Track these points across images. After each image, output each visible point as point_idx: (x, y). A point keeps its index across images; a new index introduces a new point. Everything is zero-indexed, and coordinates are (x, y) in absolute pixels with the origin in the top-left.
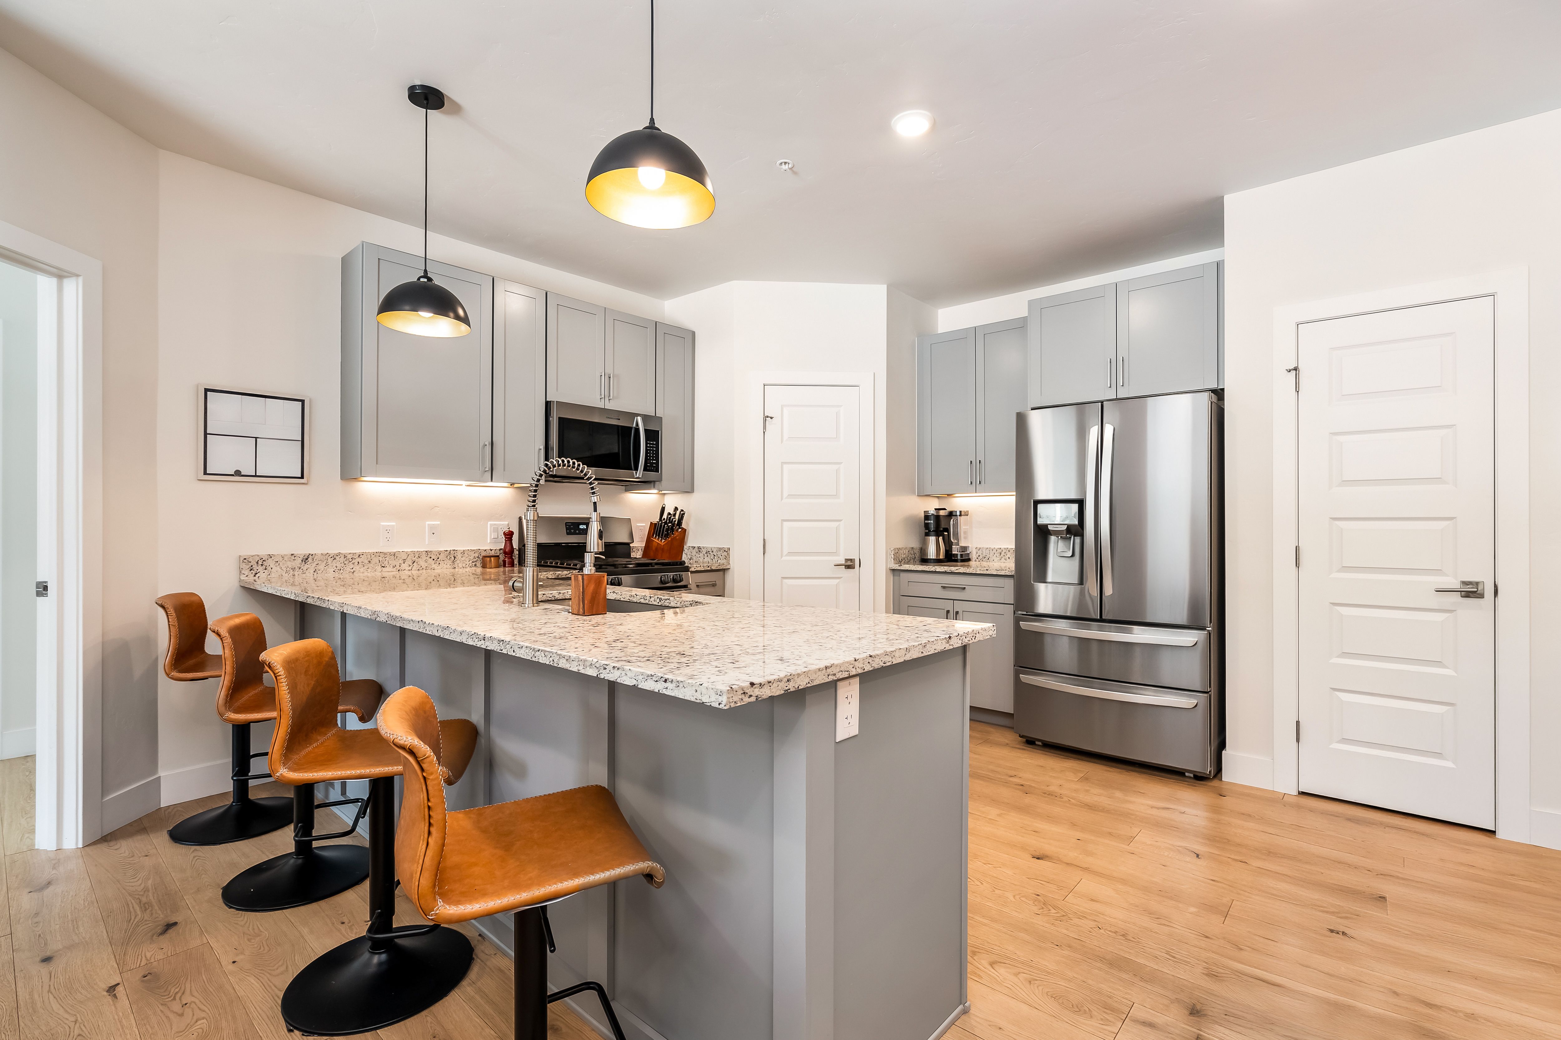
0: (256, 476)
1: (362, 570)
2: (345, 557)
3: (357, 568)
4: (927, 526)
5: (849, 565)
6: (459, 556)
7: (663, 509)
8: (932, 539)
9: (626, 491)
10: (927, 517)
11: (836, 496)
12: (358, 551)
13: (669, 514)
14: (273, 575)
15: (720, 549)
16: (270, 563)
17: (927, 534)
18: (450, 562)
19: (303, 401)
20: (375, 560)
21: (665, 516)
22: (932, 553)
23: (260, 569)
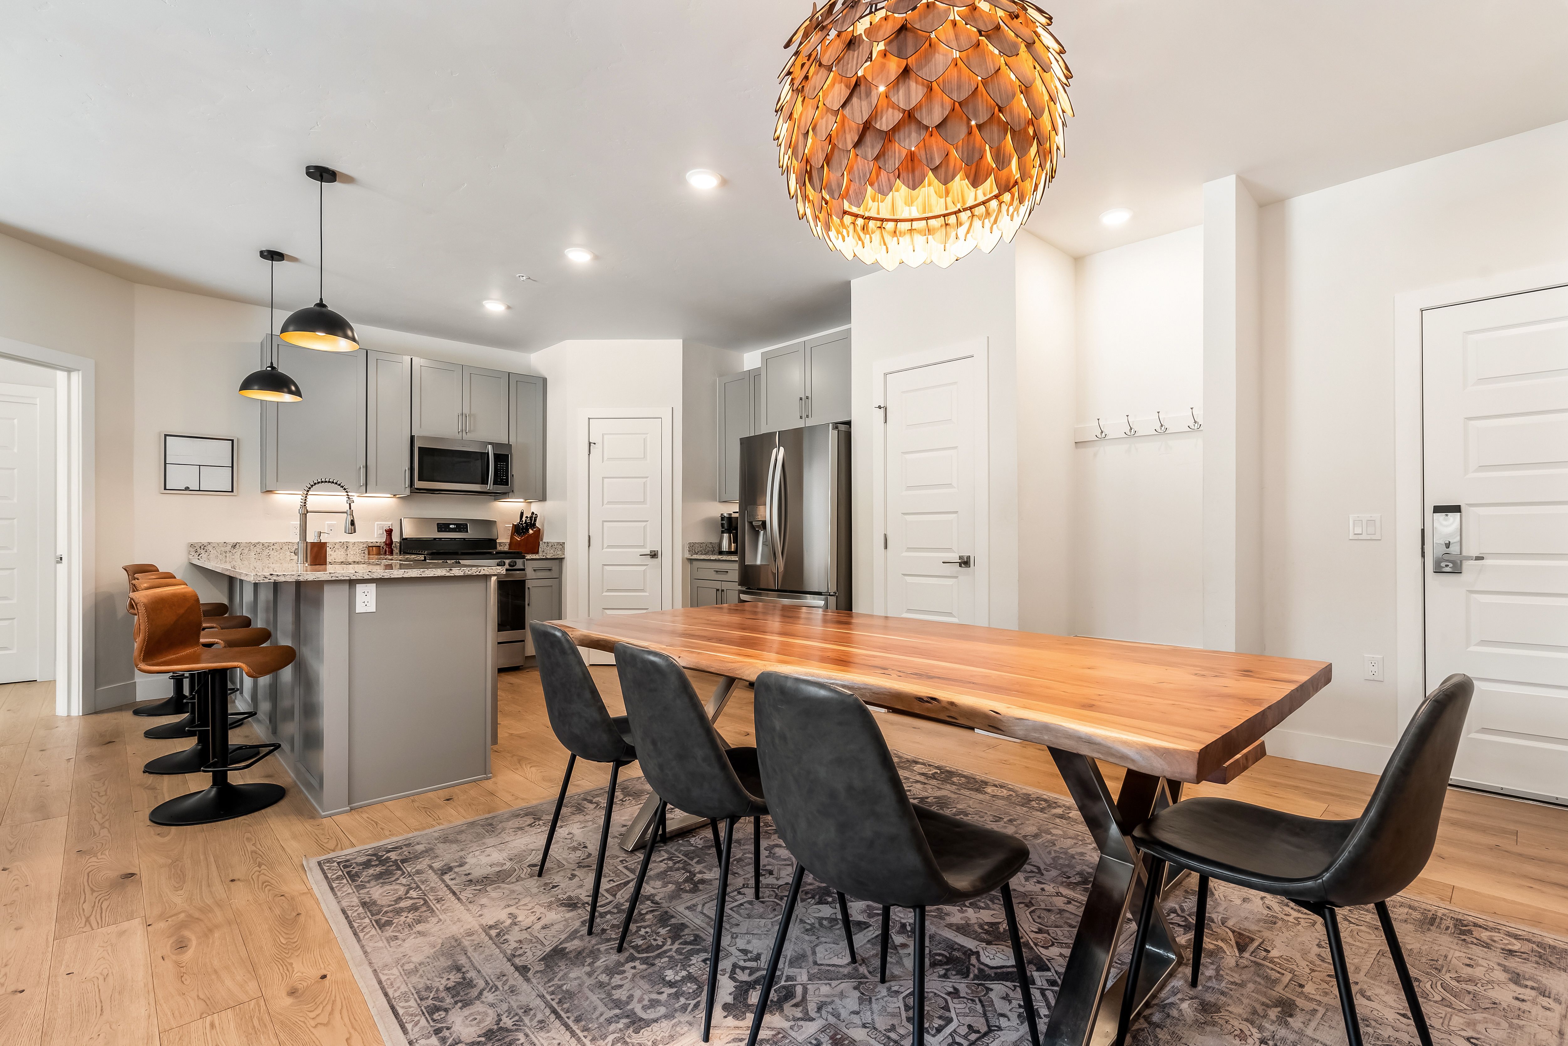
0: (199, 490)
1: (275, 554)
2: (263, 545)
3: (272, 553)
4: (722, 525)
5: (654, 555)
6: (351, 546)
7: (522, 514)
8: (726, 536)
9: (495, 500)
10: (723, 518)
11: (644, 502)
12: (273, 541)
13: (527, 517)
14: (211, 556)
15: (558, 543)
16: (209, 548)
17: (723, 532)
18: (344, 550)
19: (232, 441)
20: (286, 547)
21: (524, 519)
22: (725, 546)
23: (202, 551)
